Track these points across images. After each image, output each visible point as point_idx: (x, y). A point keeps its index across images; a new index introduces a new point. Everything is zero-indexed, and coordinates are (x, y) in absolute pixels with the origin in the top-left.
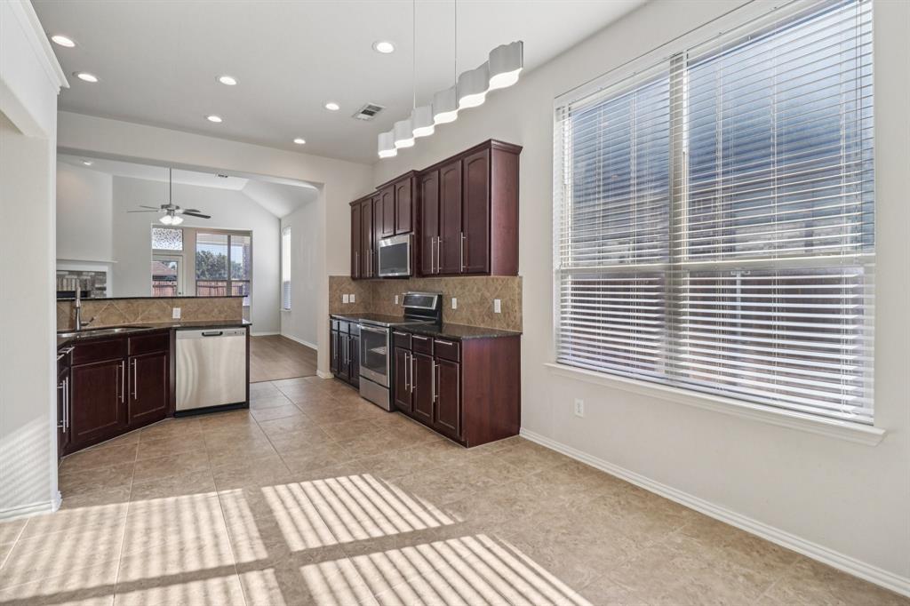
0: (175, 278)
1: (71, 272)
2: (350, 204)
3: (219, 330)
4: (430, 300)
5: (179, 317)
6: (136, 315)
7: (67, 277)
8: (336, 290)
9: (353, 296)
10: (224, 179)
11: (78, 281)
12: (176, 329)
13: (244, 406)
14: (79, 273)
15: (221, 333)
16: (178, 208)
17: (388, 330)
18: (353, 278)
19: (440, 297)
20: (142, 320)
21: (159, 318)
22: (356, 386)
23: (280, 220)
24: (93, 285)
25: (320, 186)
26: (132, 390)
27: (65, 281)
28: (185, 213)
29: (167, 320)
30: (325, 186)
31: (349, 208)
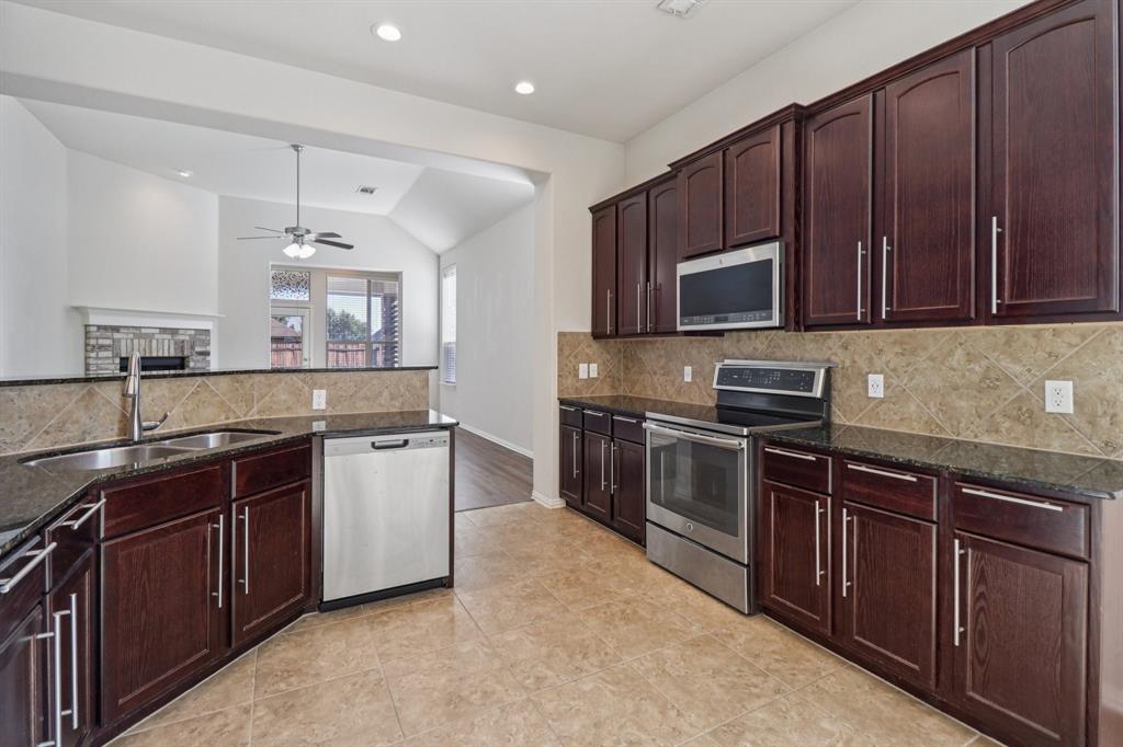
0: (298, 340)
1: (163, 330)
2: (590, 209)
3: (401, 437)
4: (807, 379)
5: (324, 408)
6: (249, 402)
7: (157, 336)
8: (568, 357)
9: (594, 367)
10: (367, 195)
11: (172, 342)
12: (323, 436)
13: (445, 583)
14: (174, 331)
15: (406, 442)
16: (308, 232)
17: (744, 443)
18: (597, 335)
19: (828, 372)
20: (259, 412)
21: (289, 409)
22: (638, 539)
23: (439, 257)
24: (192, 348)
25: (538, 177)
26: (241, 575)
27: (154, 342)
28: (318, 241)
29: (303, 413)
30: (552, 176)
31: (589, 216)
